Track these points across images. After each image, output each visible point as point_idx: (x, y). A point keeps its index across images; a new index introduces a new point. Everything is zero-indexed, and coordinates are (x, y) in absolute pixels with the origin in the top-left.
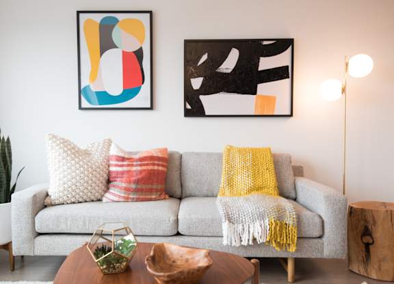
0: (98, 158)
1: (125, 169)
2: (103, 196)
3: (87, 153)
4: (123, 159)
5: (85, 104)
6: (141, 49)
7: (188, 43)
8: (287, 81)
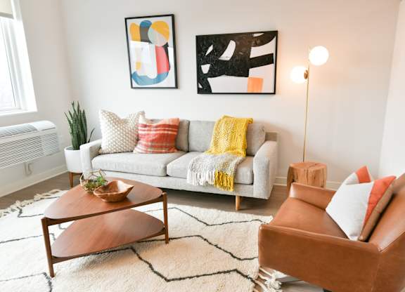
0: (131, 125)
1: (146, 132)
2: (134, 148)
3: (125, 121)
4: (145, 126)
5: (135, 85)
6: (167, 44)
7: (198, 38)
8: (272, 66)
